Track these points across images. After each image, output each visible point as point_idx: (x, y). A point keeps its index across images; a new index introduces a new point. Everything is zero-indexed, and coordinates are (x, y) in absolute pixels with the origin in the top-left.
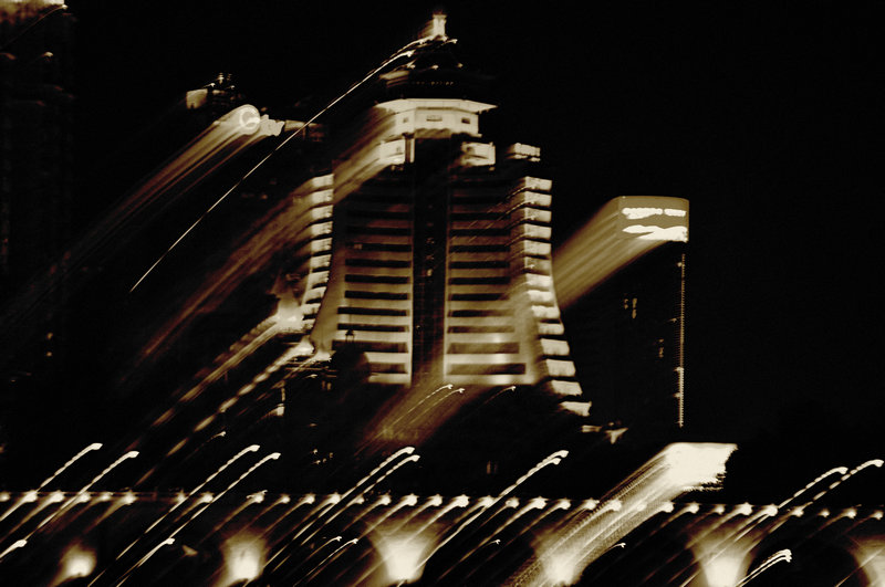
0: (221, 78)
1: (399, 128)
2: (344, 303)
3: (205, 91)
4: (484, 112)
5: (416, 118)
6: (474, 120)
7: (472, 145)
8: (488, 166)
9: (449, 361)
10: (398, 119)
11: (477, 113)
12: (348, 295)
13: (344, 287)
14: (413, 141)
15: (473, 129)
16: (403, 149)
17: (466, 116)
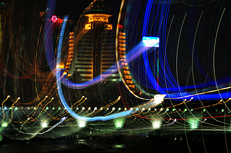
0: (48, 9)
1: (90, 21)
2: (77, 62)
3: (44, 12)
4: (109, 17)
5: (93, 19)
6: (107, 19)
7: (107, 25)
8: (111, 30)
9: (102, 75)
10: (90, 19)
11: (108, 17)
12: (78, 60)
13: (77, 59)
14: (93, 24)
15: (107, 21)
16: (90, 26)
17: (106, 18)
